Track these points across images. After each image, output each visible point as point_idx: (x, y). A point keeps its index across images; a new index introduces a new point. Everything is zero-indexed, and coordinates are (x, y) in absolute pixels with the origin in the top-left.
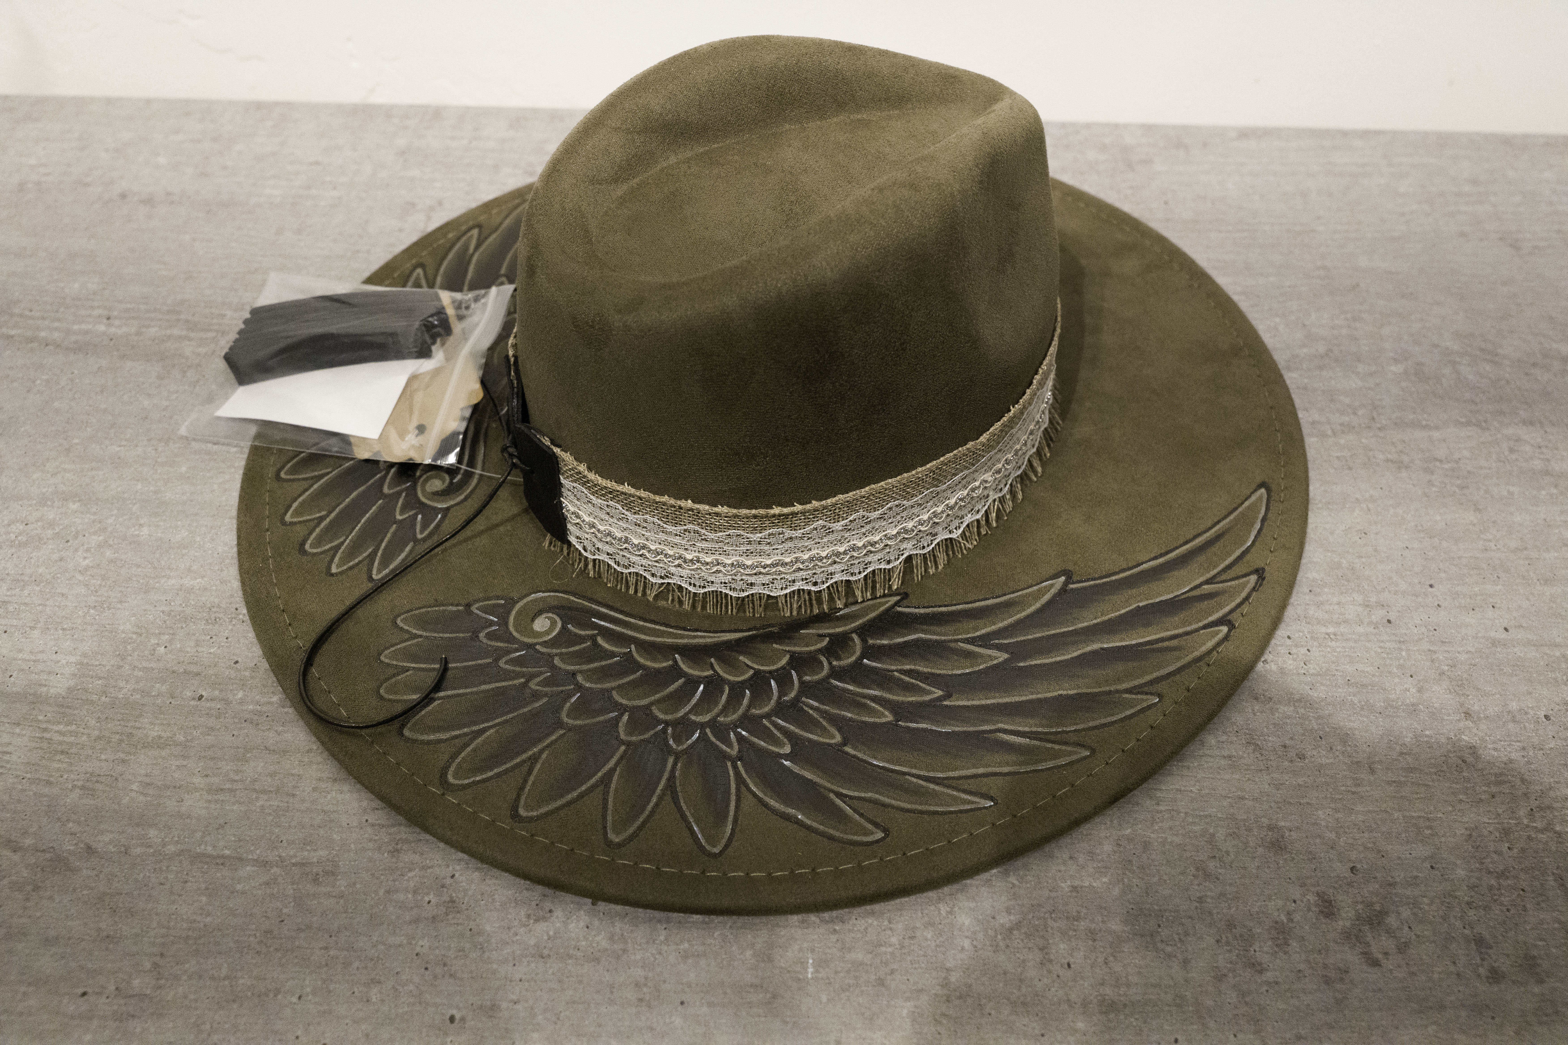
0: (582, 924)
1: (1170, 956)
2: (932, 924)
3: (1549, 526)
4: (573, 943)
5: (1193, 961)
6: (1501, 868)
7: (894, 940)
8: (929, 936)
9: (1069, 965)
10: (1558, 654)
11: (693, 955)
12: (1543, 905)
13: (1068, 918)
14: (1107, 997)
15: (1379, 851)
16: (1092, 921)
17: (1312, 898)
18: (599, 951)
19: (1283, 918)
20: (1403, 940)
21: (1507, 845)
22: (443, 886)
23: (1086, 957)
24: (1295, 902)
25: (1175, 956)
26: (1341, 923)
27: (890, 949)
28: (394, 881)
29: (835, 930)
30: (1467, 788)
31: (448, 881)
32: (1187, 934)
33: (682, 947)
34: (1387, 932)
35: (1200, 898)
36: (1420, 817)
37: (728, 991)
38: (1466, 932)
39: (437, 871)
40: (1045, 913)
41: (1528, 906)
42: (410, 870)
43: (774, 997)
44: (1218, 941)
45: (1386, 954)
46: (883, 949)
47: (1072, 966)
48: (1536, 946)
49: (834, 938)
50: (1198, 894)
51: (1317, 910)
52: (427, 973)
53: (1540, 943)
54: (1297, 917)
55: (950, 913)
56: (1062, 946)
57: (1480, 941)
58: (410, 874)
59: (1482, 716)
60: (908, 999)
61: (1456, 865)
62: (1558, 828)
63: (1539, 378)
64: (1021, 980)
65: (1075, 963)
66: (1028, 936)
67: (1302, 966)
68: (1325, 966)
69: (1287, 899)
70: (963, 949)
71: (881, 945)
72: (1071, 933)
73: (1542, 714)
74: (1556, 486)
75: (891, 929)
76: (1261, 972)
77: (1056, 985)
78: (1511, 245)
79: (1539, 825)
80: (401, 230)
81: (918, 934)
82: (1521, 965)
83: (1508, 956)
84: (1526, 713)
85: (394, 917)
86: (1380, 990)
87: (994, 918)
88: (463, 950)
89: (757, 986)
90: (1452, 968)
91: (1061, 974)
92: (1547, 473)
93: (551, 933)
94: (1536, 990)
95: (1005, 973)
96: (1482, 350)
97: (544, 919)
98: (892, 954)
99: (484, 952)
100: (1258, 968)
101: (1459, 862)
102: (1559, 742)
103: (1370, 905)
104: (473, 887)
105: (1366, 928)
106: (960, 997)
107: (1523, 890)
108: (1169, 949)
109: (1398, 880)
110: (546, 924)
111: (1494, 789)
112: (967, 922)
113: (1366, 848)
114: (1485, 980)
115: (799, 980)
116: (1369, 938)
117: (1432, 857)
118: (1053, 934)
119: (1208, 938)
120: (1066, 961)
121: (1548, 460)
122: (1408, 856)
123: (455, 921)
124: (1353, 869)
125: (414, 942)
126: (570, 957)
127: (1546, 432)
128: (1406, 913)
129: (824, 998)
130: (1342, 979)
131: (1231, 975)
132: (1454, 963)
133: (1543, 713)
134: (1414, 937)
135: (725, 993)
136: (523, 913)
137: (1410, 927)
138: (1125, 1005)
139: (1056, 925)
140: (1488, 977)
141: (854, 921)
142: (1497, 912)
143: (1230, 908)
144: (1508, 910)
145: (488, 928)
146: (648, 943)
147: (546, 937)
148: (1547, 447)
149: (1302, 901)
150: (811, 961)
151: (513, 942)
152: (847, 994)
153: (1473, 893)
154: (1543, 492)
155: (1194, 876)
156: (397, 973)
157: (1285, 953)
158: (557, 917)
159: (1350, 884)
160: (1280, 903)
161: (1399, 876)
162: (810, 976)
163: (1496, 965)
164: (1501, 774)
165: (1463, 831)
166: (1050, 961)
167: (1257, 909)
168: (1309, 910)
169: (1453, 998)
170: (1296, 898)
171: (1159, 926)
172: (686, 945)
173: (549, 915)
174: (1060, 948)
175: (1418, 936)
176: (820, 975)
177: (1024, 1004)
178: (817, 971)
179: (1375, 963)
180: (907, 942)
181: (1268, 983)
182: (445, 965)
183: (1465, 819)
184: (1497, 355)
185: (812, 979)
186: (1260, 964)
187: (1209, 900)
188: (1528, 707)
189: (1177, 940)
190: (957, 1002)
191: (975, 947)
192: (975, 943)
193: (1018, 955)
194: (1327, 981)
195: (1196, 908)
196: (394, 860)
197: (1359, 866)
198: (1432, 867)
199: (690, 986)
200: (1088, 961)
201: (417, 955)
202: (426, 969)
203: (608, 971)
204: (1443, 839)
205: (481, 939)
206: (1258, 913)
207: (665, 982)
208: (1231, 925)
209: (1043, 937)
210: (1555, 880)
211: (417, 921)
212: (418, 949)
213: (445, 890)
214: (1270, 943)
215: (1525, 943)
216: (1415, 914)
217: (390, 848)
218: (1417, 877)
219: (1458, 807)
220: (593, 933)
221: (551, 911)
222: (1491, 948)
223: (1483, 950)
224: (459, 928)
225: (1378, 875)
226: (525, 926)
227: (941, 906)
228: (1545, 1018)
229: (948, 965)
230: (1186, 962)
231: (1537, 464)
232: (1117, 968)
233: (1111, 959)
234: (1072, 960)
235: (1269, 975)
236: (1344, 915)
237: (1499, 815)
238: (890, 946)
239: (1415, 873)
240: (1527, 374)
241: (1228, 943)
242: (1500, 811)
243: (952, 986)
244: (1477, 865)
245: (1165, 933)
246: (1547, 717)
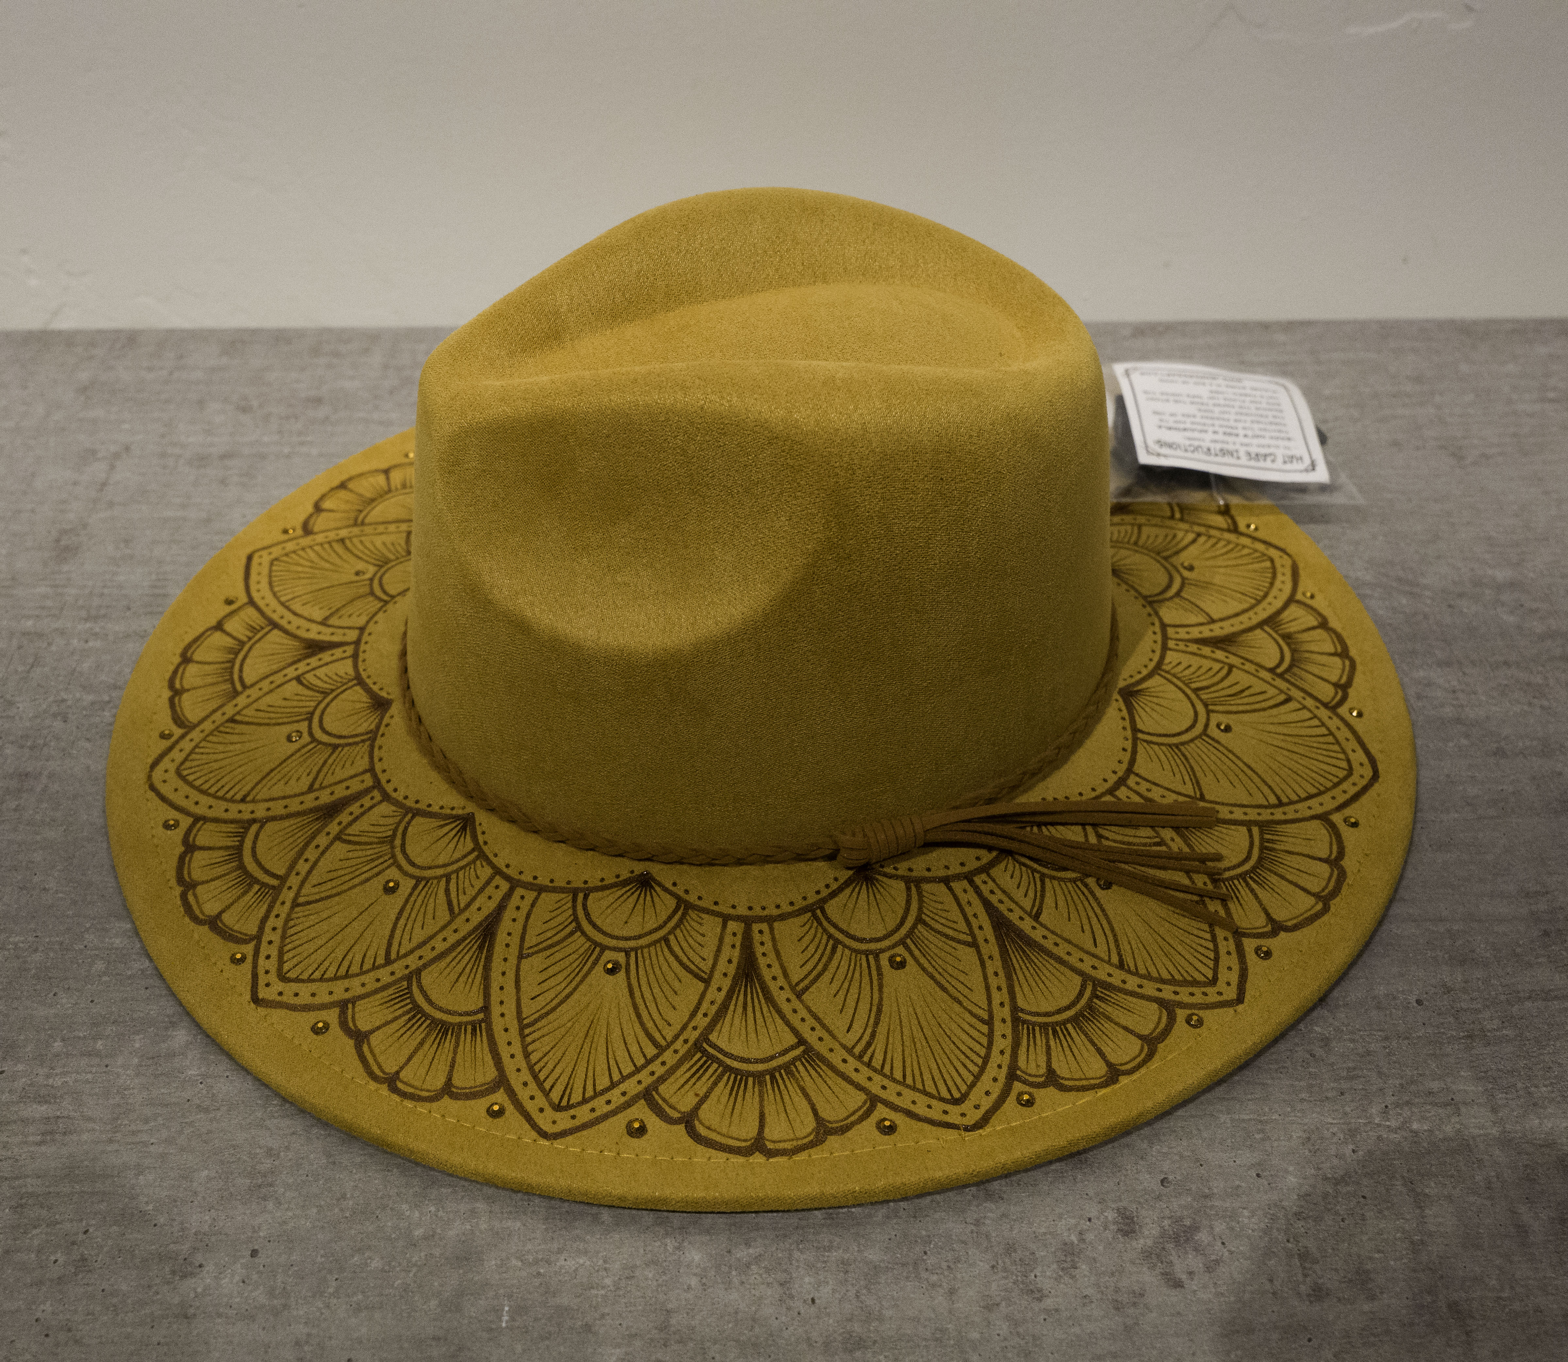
0: (237, 1278)
1: (933, 1286)
2: (654, 1262)
3: (1452, 782)
4: (225, 1300)
5: (961, 1291)
6: (1341, 1173)
7: (608, 1281)
8: (650, 1275)
9: (813, 1300)
10: (1442, 930)
11: (367, 1308)
12: (1386, 1213)
13: (818, 1248)
14: (854, 1334)
15: (1197, 1160)
16: (846, 1250)
17: (1111, 1215)
18: (256, 1307)
19: (1074, 1238)
20: (1213, 1257)
21: (1351, 1147)
22: (73, 1243)
23: (834, 1291)
24: (1090, 1220)
25: (940, 1286)
26: (1142, 1241)
27: (603, 1292)
28: (15, 1240)
29: (539, 1274)
30: (1312, 1086)
31: (81, 1237)
32: (957, 1260)
33: (355, 1299)
34: (1196, 1250)
35: (977, 1221)
36: (1250, 1120)
37: (406, 1345)
38: (1290, 1245)
39: (68, 1225)
40: (791, 1244)
41: (1368, 1214)
42: (35, 1227)
43: (460, 1349)
44: (993, 1267)
45: (1191, 1273)
46: (594, 1292)
47: (817, 1301)
48: (1371, 1258)
49: (537, 1282)
50: (975, 1216)
51: (1115, 1227)
52: (47, 1340)
53: (1376, 1255)
54: (1090, 1236)
55: (678, 1248)
56: (807, 1280)
57: (1304, 1256)
58: (34, 1232)
59: (1341, 1003)
60: (618, 1346)
61: (1286, 1171)
62: (1415, 1126)
63: (1465, 610)
64: (754, 1320)
65: (820, 1298)
66: (768, 1270)
67: (1089, 1291)
68: (1117, 1290)
69: (1081, 1217)
70: (689, 1287)
71: (592, 1288)
72: (819, 1265)
73: (1413, 999)
74: (1467, 736)
75: (606, 1269)
76: (1040, 1300)
77: (796, 1323)
78: (1453, 455)
79: (1393, 1123)
80: (75, 484)
81: (637, 1273)
82: (1351, 1281)
83: (1336, 1270)
84: (1395, 998)
85: (11, 1280)
86: (1179, 1313)
87: (729, 1252)
88: (93, 1314)
89: (439, 1339)
90: (1268, 1286)
91: (802, 1312)
92: (1458, 721)
93: (199, 1290)
94: (1366, 1307)
95: (736, 1313)
96: (1399, 580)
97: (192, 1274)
98: (604, 1297)
99: (117, 1315)
100: (1038, 1295)
101: (1291, 1169)
102: (1430, 1030)
103: (1179, 1220)
104: (110, 1242)
105: (1170, 1246)
106: (679, 1342)
107: (1364, 1197)
108: (934, 1278)
109: (1215, 1191)
110: (194, 1280)
111: (1345, 1085)
112: (697, 1258)
113: (1181, 1156)
114: (1305, 1298)
115: (491, 1329)
116: (1174, 1258)
117: (1259, 1164)
118: (798, 1267)
119: (981, 1264)
120: (810, 1297)
121: (1462, 706)
122: (1232, 1163)
123: (85, 1281)
124: (1162, 1181)
125: (34, 1307)
126: (219, 1315)
127: (1464, 674)
128: (1220, 1227)
129: (519, 1348)
130: (1135, 1304)
131: (1004, 1303)
132: (1271, 1281)
133: (1415, 998)
134: (1227, 1254)
135: (401, 1348)
136: (167, 1269)
137: (1223, 1243)
138: (875, 1342)
139: (802, 1257)
140: (1309, 1295)
141: (563, 1263)
142: (1330, 1223)
143: (1011, 1229)
144: (1343, 1220)
145: (124, 1287)
146: (314, 1296)
147: (192, 1295)
148: (1463, 691)
149: (1098, 1218)
150: (507, 1309)
151: (153, 1302)
152: (547, 1342)
153: (1303, 1203)
154: (1451, 744)
155: (973, 1196)
156: (12, 1342)
157: (1073, 1277)
158: (208, 1272)
159: (1159, 1198)
160: (1073, 1221)
161: (1218, 1185)
162: (504, 1325)
163: (1320, 1281)
164: (1354, 1069)
165: (1301, 1134)
166: (792, 1297)
167: (1043, 1230)
168: (1106, 1228)
169: (1265, 1320)
170: (1091, 1215)
171: (925, 1253)
172: (360, 1297)
173: (198, 1270)
174: (805, 1283)
175: (1231, 1252)
176: (517, 1324)
177: (754, 1345)
178: (513, 1319)
179: (1178, 1284)
180: (623, 1284)
181: (1047, 1311)
182: (69, 1330)
183: (1306, 1121)
184: (1418, 585)
185: (507, 1327)
186: (1040, 1290)
187: (988, 1222)
188: (1398, 992)
189: (945, 1267)
190: (676, 1347)
191: (704, 1284)
192: (704, 1280)
193: (753, 1292)
194: (1118, 1307)
195: (972, 1232)
196: (17, 1216)
197: (1171, 1177)
198: (1258, 1175)
199: (361, 1342)
200: (837, 1295)
201: (37, 1320)
202: (47, 1335)
203: (264, 1329)
204: (1275, 1144)
205: (115, 1300)
206: (1045, 1234)
207: (330, 1338)
208: (1010, 1249)
209: (785, 1271)
210: (1404, 1185)
211: (39, 1283)
212: (39, 1314)
213: (76, 1247)
214: (1055, 1266)
215: (1359, 1256)
216: (1232, 1229)
217: (13, 1203)
218: (1238, 1186)
219: (1299, 1106)
220: (250, 1288)
221: (201, 1266)
222: (1318, 1262)
223: (1307, 1265)
224: (90, 1289)
225: (1194, 1187)
226: (168, 1283)
227: (668, 1241)
228: (1372, 1339)
229: (670, 1306)
230: (952, 1292)
231: (1448, 711)
232: (871, 1301)
233: (864, 1291)
234: (817, 1295)
235: (1049, 1303)
236: (1147, 1233)
237: (1346, 1114)
238: (603, 1288)
239: (1237, 1183)
240: (1450, 606)
241: (1005, 1270)
242: (1348, 1109)
243: (673, 1329)
244: (1313, 1171)
245: (931, 1260)
246: (1419, 1002)
